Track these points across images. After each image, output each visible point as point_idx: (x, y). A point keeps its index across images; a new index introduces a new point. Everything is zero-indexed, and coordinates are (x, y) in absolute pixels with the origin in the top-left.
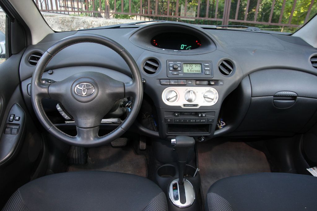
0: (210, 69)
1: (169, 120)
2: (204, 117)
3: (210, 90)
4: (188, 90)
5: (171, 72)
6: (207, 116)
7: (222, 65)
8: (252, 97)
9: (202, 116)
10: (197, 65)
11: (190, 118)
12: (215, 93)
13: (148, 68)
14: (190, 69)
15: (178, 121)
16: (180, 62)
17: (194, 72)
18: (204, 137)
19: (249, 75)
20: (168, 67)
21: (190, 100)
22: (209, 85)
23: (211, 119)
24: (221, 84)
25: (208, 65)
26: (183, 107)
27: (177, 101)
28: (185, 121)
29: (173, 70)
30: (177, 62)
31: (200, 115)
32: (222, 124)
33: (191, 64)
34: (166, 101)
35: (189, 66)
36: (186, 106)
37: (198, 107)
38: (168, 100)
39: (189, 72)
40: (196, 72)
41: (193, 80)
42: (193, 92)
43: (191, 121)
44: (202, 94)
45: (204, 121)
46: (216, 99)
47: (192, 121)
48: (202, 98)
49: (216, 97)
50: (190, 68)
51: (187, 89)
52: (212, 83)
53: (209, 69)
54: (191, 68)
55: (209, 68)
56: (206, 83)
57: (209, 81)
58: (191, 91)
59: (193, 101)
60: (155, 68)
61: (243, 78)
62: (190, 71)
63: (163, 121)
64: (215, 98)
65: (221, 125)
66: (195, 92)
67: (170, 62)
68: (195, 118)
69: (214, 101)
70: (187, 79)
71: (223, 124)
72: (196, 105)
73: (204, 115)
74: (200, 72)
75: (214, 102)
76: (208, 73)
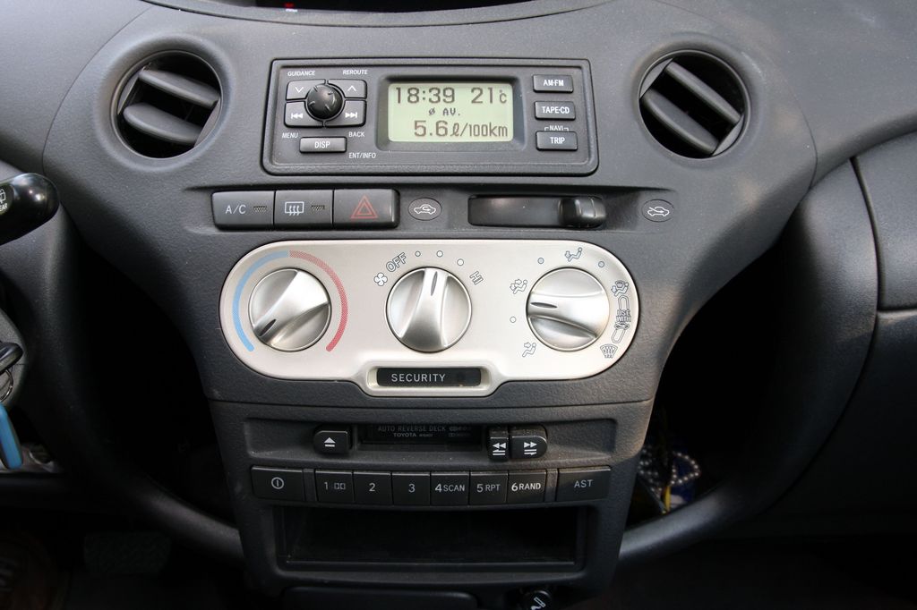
0: (574, 109)
1: (278, 484)
2: (529, 457)
3: (574, 263)
4: (412, 263)
5: (294, 135)
6: (551, 449)
7: (666, 86)
8: (882, 308)
9: (514, 451)
10: (485, 87)
11: (430, 470)
12: (610, 281)
13: (146, 120)
14: (438, 116)
15: (340, 486)
16: (365, 71)
17: (466, 138)
18: (549, 591)
19: (853, 160)
20: (273, 101)
21: (422, 339)
22: (571, 224)
23: (587, 477)
24: (658, 220)
25: (561, 83)
26: (372, 386)
27: (330, 348)
28: (393, 485)
29: (312, 122)
30: (346, 72)
31: (499, 449)
32: (680, 475)
33: (442, 86)
34: (250, 348)
35: (429, 95)
36: (398, 384)
37: (483, 389)
38: (264, 334)
39: (427, 139)
40: (481, 139)
41: (449, 194)
42: (442, 277)
43: (439, 488)
44: (515, 288)
45: (536, 486)
46: (622, 324)
47: (448, 489)
48: (513, 320)
49: (624, 316)
50: (432, 112)
51: (400, 258)
52: (590, 210)
53: (566, 111)
54: (445, 112)
55: (566, 103)
56: (547, 209)
57: (567, 194)
58: (429, 273)
59: (445, 341)
60: (196, 116)
61: (815, 178)
62: (431, 128)
63: (238, 488)
64: (614, 321)
65: (677, 480)
66: (464, 274)
67: (292, 73)
68: (470, 470)
69: (605, 339)
70: (406, 186)
71: (687, 468)
72: (473, 375)
73: (530, 448)
74: (510, 137)
75: (607, 350)
76: (559, 141)
